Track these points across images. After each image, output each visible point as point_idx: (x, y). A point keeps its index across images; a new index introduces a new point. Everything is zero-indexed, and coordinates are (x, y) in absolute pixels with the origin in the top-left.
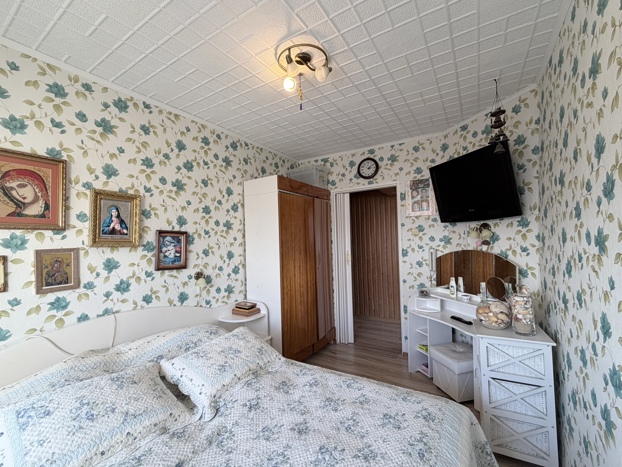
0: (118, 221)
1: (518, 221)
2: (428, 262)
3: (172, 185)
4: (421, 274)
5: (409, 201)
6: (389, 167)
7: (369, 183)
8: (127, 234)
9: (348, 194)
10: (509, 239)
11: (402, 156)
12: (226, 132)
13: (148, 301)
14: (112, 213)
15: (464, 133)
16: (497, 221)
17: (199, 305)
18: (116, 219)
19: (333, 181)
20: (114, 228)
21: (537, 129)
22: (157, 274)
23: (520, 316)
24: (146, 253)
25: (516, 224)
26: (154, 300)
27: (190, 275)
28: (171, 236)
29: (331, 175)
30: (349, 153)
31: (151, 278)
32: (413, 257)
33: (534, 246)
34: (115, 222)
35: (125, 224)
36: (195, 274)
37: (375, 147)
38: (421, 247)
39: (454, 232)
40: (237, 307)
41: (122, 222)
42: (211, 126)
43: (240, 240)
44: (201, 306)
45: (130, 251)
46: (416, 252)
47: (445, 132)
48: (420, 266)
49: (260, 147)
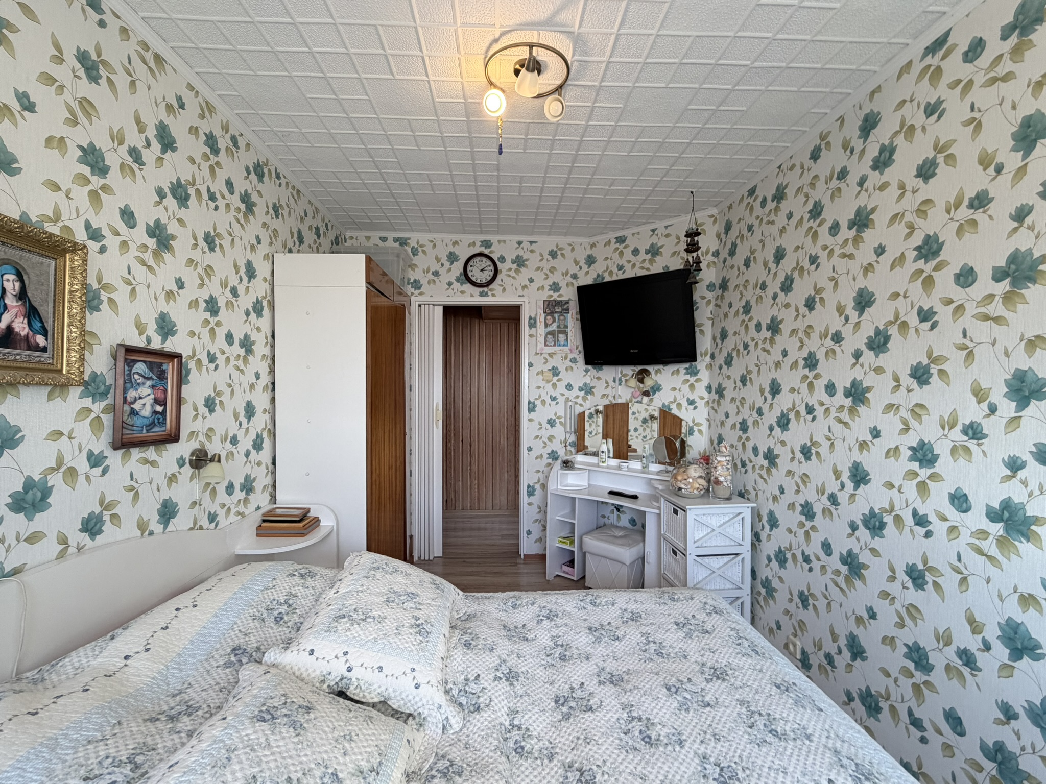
0: (23, 310)
1: (686, 369)
2: (563, 420)
3: (147, 233)
4: (552, 436)
5: (541, 330)
6: (513, 273)
7: (482, 294)
8: (44, 349)
9: (441, 308)
10: (674, 389)
11: (533, 261)
12: (249, 136)
13: (93, 531)
14: (5, 284)
15: (621, 247)
16: (661, 367)
17: (197, 526)
18: (15, 304)
19: (415, 281)
20: (9, 328)
21: (714, 263)
22: (114, 458)
23: (721, 479)
24: (88, 402)
25: (683, 371)
26: (108, 527)
27: (182, 458)
28: (145, 362)
29: (413, 270)
30: (449, 237)
31: (101, 469)
32: (544, 413)
33: (702, 398)
34: (13, 311)
35: (41, 321)
36: (192, 454)
37: (493, 238)
38: (554, 399)
39: (599, 378)
40: (264, 521)
41: (32, 313)
42: (224, 112)
43: (265, 379)
44: (201, 528)
45: (50, 397)
46: (547, 405)
47: (594, 239)
48: (552, 426)
49: (299, 186)
